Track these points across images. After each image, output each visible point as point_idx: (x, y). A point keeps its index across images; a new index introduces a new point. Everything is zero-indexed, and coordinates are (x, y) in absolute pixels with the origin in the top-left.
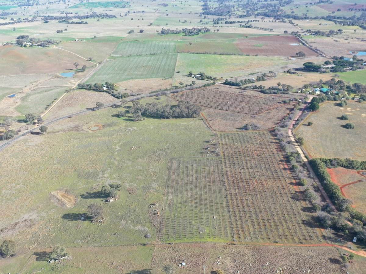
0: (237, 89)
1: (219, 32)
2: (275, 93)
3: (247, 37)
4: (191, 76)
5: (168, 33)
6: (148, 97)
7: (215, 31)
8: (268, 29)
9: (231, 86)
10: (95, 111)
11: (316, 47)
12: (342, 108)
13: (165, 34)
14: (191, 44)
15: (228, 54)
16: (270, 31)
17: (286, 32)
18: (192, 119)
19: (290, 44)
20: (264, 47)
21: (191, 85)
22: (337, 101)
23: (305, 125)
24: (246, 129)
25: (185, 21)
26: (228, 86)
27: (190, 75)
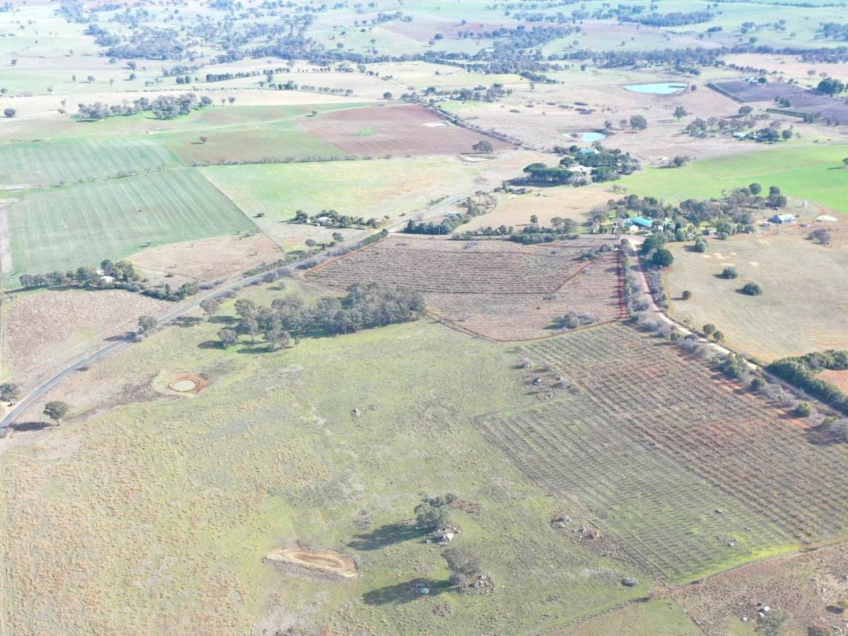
0: (451, 242)
1: (235, 103)
2: (548, 240)
3: (314, 113)
4: (305, 222)
5: (107, 115)
6: (248, 285)
7: (223, 101)
8: (341, 91)
9: (430, 236)
10: (140, 341)
11: (493, 129)
12: (705, 256)
13: (100, 118)
14: (204, 140)
15: (320, 160)
16: (346, 95)
17: (387, 96)
18: (410, 324)
19: (424, 124)
20: (380, 136)
21: (332, 245)
22: (683, 241)
23: (677, 299)
24: (571, 327)
25: (90, 78)
26: (422, 236)
27: (300, 218)
